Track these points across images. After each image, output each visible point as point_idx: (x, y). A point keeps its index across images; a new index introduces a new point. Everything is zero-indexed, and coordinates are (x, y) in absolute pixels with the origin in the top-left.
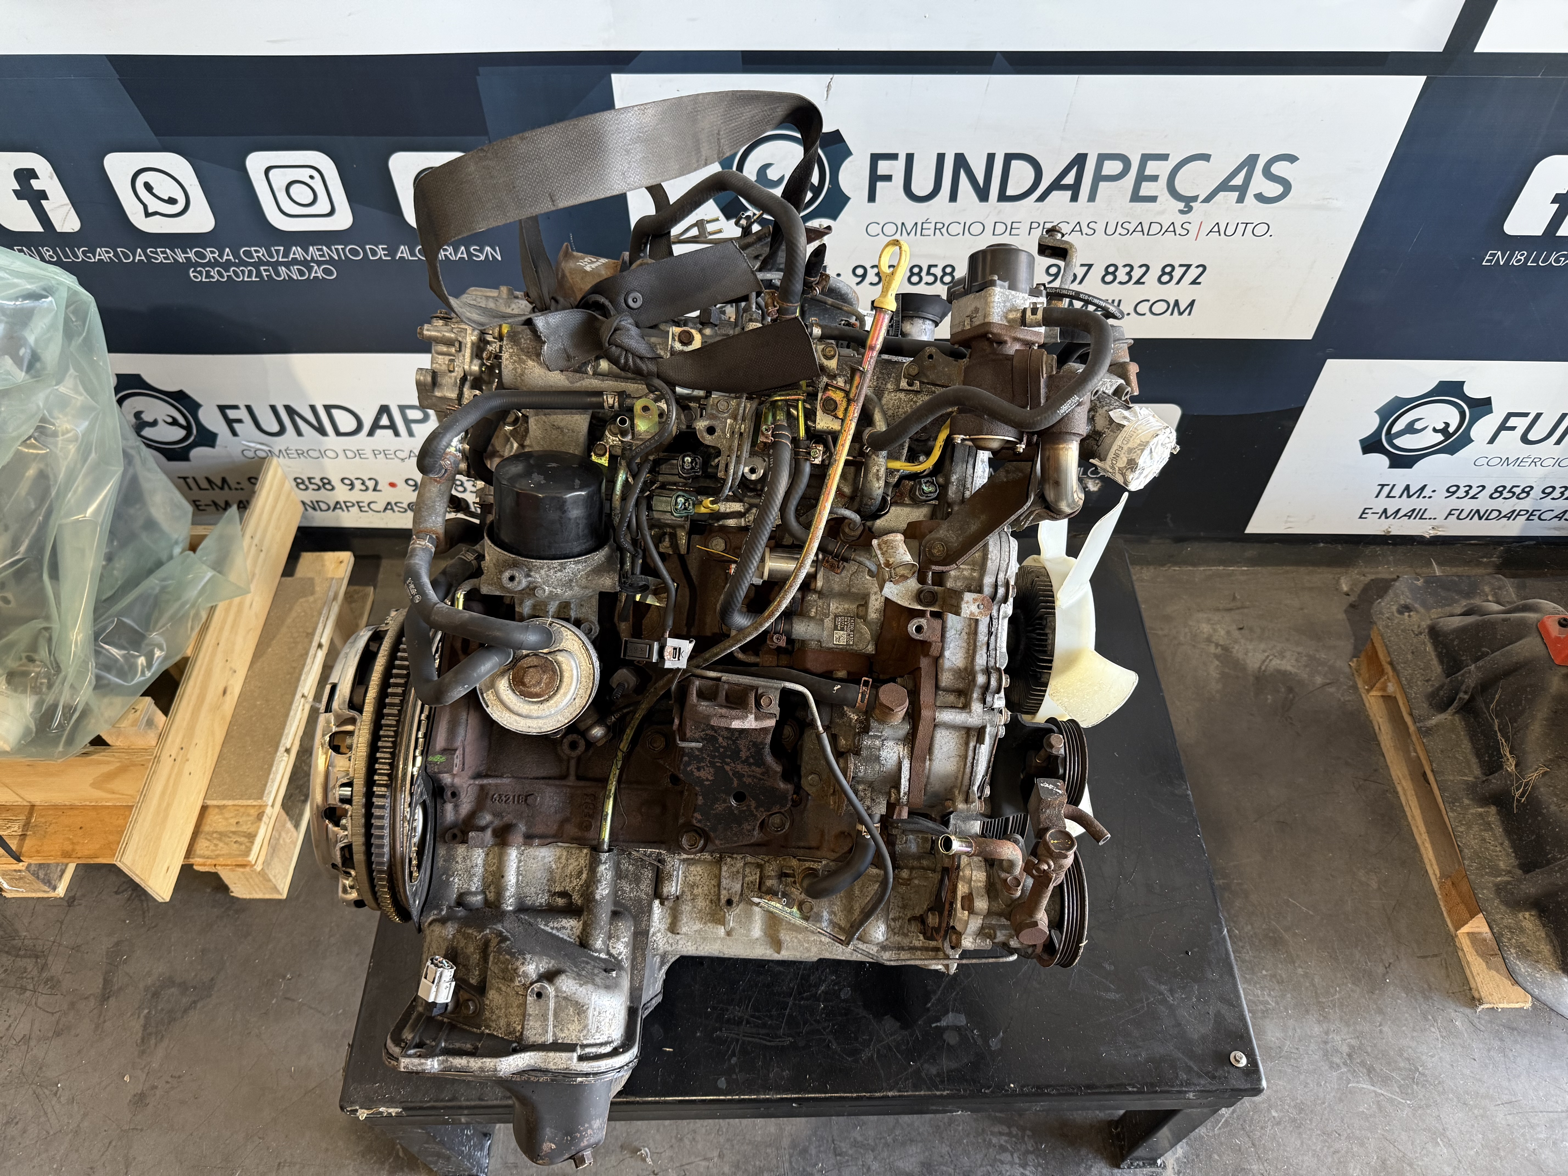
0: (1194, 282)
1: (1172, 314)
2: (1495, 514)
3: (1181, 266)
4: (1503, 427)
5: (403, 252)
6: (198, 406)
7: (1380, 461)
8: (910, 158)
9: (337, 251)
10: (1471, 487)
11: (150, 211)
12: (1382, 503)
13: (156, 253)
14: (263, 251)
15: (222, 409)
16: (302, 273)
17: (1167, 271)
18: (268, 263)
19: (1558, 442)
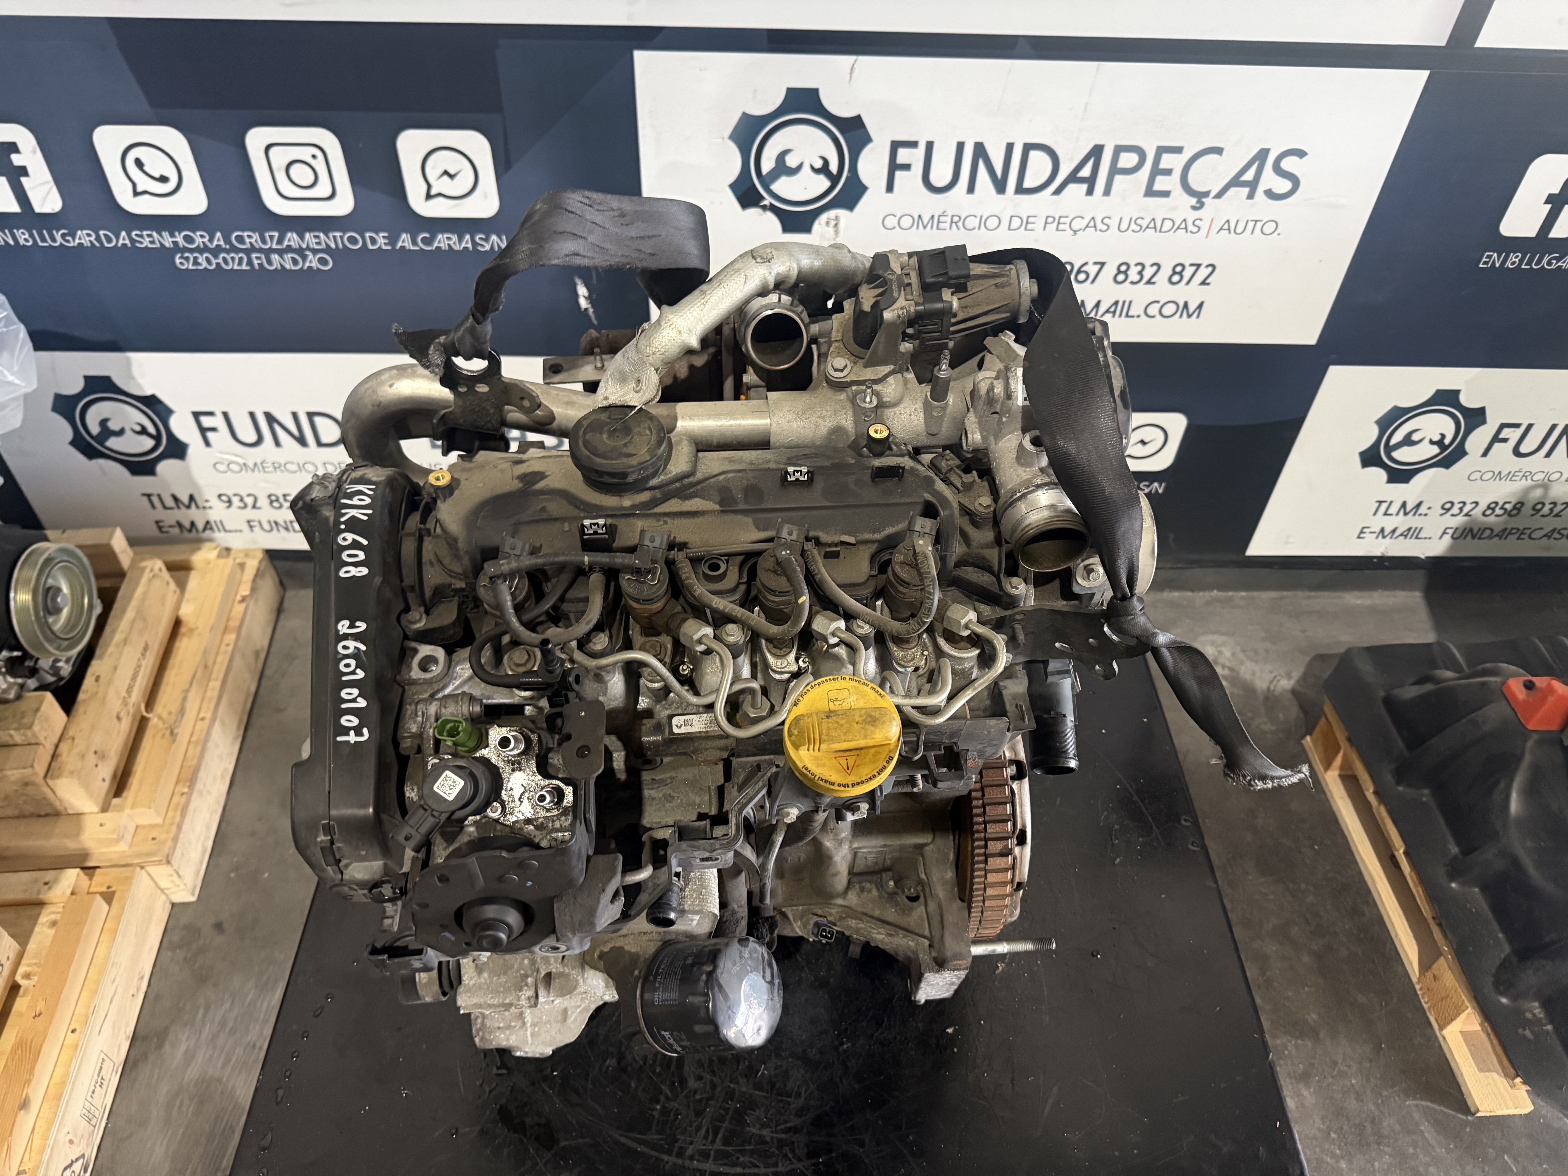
0: (1204, 283)
1: (1181, 316)
2: (1488, 532)
3: (1192, 265)
4: (1496, 439)
5: (405, 241)
6: (170, 412)
7: (1378, 474)
8: (930, 146)
9: (334, 239)
10: (1464, 503)
11: (140, 189)
12: (1380, 521)
13: (141, 236)
14: (256, 236)
15: (197, 415)
16: (295, 262)
17: (1178, 271)
18: (260, 250)
19: (1548, 455)
